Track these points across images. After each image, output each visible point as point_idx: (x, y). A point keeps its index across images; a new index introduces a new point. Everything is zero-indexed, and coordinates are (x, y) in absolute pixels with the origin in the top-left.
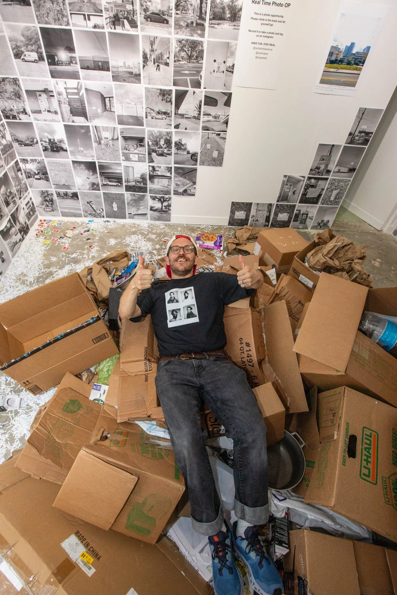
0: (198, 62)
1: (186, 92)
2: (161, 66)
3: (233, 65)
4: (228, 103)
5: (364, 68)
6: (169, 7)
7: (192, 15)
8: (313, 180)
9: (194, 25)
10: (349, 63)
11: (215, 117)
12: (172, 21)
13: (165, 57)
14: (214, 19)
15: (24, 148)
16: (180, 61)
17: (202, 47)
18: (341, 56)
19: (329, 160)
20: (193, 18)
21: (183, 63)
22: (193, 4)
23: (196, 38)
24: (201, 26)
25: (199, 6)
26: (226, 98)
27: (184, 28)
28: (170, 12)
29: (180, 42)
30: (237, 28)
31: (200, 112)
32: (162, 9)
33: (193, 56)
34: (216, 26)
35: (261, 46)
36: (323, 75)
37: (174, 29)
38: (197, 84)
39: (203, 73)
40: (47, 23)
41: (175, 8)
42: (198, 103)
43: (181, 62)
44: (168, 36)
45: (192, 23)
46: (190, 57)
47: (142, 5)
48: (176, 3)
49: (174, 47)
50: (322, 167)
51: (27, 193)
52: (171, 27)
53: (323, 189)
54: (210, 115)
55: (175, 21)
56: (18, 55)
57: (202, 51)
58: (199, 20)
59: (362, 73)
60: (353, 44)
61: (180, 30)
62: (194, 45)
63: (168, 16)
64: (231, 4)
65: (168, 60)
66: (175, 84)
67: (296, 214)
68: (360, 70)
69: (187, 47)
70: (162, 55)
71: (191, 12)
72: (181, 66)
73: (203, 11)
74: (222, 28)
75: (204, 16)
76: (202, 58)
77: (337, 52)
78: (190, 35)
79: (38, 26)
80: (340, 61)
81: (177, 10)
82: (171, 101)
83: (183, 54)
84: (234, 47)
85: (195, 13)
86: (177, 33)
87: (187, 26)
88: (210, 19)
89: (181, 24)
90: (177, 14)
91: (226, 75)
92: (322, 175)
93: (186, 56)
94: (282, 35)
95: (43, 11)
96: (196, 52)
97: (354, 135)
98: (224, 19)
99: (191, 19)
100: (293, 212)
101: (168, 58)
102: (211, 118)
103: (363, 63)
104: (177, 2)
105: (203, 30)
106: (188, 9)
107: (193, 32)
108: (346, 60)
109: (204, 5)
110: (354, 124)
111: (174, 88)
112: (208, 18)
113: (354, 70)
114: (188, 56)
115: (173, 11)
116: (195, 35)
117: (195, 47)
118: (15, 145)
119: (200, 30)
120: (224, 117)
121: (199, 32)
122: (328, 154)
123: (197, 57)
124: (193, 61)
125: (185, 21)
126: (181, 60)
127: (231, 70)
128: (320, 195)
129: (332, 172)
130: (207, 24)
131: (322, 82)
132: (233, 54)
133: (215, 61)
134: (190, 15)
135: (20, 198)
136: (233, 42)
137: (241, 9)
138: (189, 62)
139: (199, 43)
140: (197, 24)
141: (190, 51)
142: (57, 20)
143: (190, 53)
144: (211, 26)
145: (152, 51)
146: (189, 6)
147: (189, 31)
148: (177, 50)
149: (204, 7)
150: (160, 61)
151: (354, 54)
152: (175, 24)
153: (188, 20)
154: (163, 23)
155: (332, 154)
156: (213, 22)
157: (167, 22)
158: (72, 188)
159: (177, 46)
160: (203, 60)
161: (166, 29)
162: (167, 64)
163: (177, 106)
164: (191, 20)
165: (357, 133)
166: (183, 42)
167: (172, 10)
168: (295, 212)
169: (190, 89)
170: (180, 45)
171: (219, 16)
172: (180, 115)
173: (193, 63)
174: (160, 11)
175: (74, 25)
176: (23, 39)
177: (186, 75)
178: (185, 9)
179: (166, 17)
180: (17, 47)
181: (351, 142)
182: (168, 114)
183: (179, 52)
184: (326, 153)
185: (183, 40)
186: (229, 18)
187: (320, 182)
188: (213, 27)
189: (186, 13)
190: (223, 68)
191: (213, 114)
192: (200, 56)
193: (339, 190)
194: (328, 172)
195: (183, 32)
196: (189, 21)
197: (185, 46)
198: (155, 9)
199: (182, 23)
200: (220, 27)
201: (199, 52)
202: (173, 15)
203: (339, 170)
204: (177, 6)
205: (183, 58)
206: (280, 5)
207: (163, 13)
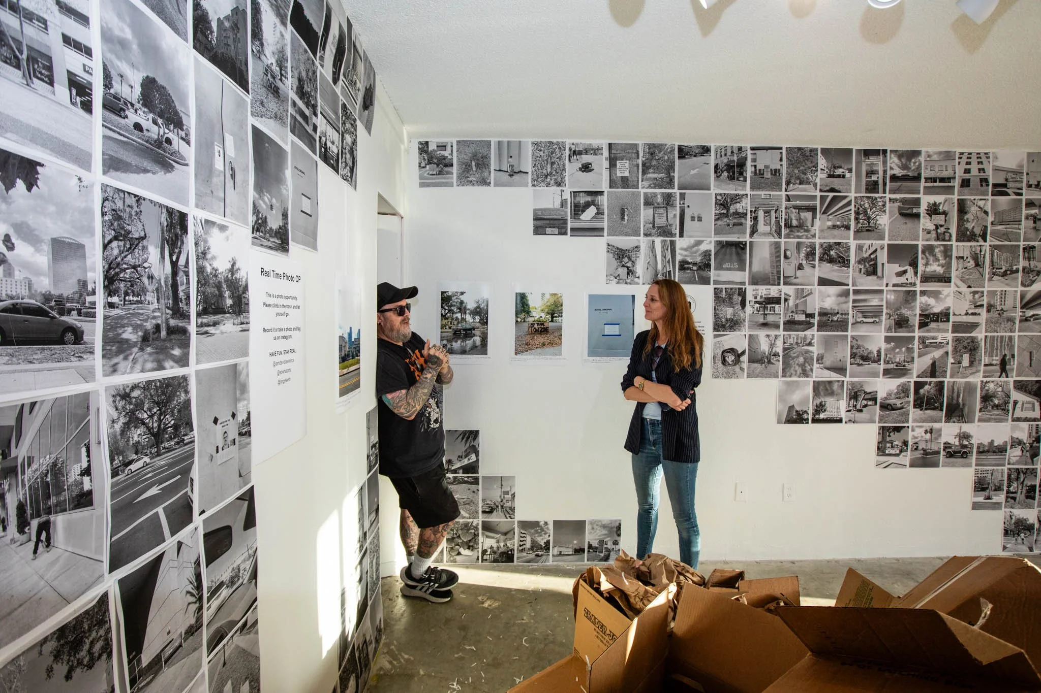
0: (181, 442)
2: (60, 521)
3: (249, 415)
6: (83, 284)
7: (156, 305)
9: (163, 333)
11: (232, 581)
12: (95, 332)
13: (73, 473)
14: (205, 311)
16: (130, 463)
17: (187, 392)
18: (347, 349)
20: (157, 314)
21: (139, 464)
22: (156, 275)
23: (172, 371)
25: (170, 283)
26: (245, 506)
27: (135, 350)
28: (89, 299)
29: (125, 396)
30: (245, 327)
31: (200, 599)
32: (55, 292)
33: (165, 429)
34: (211, 330)
37: (104, 356)
39: (195, 470)
41: (105, 287)
42: (191, 573)
43: (133, 467)
44: (83, 387)
45: (157, 328)
46: (157, 437)
48: (107, 272)
49: (107, 420)
52: (92, 353)
54: (221, 584)
55: (105, 331)
57: (188, 404)
58: (173, 318)
61: (121, 357)
62: (165, 395)
63: (79, 314)
64: (229, 276)
65: (86, 479)
66: (116, 563)
69: (146, 407)
70: (56, 470)
71: (151, 297)
72: (135, 481)
73: (181, 294)
74: (222, 333)
75: (185, 308)
76: (189, 425)
77: (344, 344)
78: (155, 365)
80: (347, 356)
81: (110, 295)
82: (109, 645)
83: (137, 435)
84: (244, 372)
85: (162, 301)
86: (114, 370)
87: (145, 339)
88: (199, 315)
89: (125, 336)
90: (111, 305)
91: (240, 447)
93: (145, 439)
94: (299, 329)
96: (173, 415)
98: (224, 311)
99: (154, 318)
101: (87, 472)
102: (223, 594)
104: (110, 268)
105: (185, 345)
106: (144, 291)
107: (161, 357)
109: (181, 278)
111: (114, 581)
112: (193, 310)
114: (153, 434)
115: (100, 298)
116: (168, 364)
117: (169, 399)
119: (180, 347)
120: (248, 564)
121: (177, 352)
123: (176, 427)
124: (167, 445)
125: (136, 328)
126: (134, 457)
127: (246, 429)
130: (192, 328)
132: (245, 388)
133: (216, 421)
134: (151, 307)
136: (242, 362)
137: (247, 288)
138: (158, 454)
139: (179, 384)
140: (171, 331)
141: (156, 418)
143: (155, 425)
144: (202, 329)
146: (145, 280)
147: (150, 354)
148: (118, 427)
149: (182, 284)
150: (53, 500)
152: (106, 341)
153: (146, 320)
154: (61, 341)
156: (205, 320)
157: (78, 336)
159: (115, 415)
160: (192, 430)
161: (75, 363)
164: (154, 322)
166: (136, 393)
167: (94, 293)
169: (169, 544)
170: (124, 408)
171: (214, 304)
172: (148, 668)
173: (170, 450)
174: (47, 298)
177: (154, 501)
178: (136, 289)
179: (72, 319)
183: (123, 432)
185: (134, 387)
186: (231, 306)
188: (206, 333)
189: (140, 302)
190: (233, 430)
192: (184, 420)
195: (135, 361)
196: (149, 325)
197: (139, 405)
198: (24, 292)
199: (129, 334)
200: (218, 332)
201: (179, 411)
202: (100, 311)
204: (110, 281)
205: (138, 449)
206: (291, 278)
207: (61, 306)
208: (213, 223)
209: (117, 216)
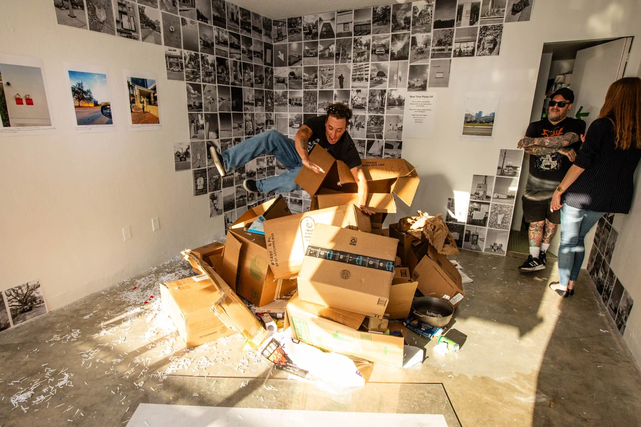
0: (380, 126)
1: (374, 141)
2: (360, 128)
3: (402, 126)
4: (400, 147)
5: (494, 124)
6: (365, 102)
7: (378, 104)
8: (475, 204)
10: (481, 122)
11: (392, 156)
12: (367, 108)
13: (362, 124)
14: (389, 105)
15: (280, 170)
17: (383, 118)
18: (474, 119)
19: (486, 188)
20: (378, 106)
21: (372, 126)
22: (378, 100)
23: (379, 114)
24: (383, 110)
25: (381, 101)
26: (399, 144)
29: (371, 117)
30: (403, 109)
31: (382, 152)
33: (378, 123)
34: (390, 108)
35: (418, 116)
36: (464, 130)
37: (368, 111)
38: (380, 137)
39: (384, 131)
40: (307, 112)
41: (368, 102)
42: (381, 147)
44: (365, 114)
45: (378, 108)
46: (376, 124)
47: (352, 102)
49: (367, 119)
50: (481, 193)
51: (273, 196)
52: (366, 110)
53: (487, 213)
54: (388, 154)
56: (290, 126)
57: (383, 120)
58: (381, 106)
59: (493, 127)
60: (481, 113)
61: (371, 111)
62: (378, 118)
64: (399, 98)
66: (367, 137)
67: (466, 234)
68: (492, 126)
70: (360, 123)
72: (371, 128)
73: (383, 103)
75: (384, 105)
76: (383, 124)
77: (470, 117)
78: (376, 113)
79: (303, 113)
80: (474, 121)
82: (364, 146)
83: (372, 122)
84: (402, 118)
86: (369, 113)
87: (375, 109)
90: (370, 105)
91: (398, 132)
92: (483, 200)
93: (374, 123)
94: (430, 110)
95: (307, 108)
96: (380, 121)
97: (502, 168)
98: (395, 105)
100: (463, 232)
102: (389, 156)
103: (493, 121)
106: (375, 102)
107: (378, 112)
108: (478, 121)
109: (383, 100)
110: (500, 161)
111: (366, 139)
112: (386, 105)
113: (486, 126)
115: (368, 104)
117: (379, 119)
118: (277, 168)
120: (398, 156)
121: (381, 112)
122: (484, 183)
123: (380, 123)
127: (401, 129)
128: (486, 218)
129: (492, 198)
130: (385, 108)
131: (464, 134)
132: (401, 121)
134: (376, 105)
135: (268, 197)
136: (400, 115)
137: (404, 100)
138: (376, 126)
139: (381, 117)
140: (380, 108)
141: (376, 121)
142: (312, 111)
144: (387, 108)
145: (356, 121)
147: (376, 111)
148: (369, 120)
151: (484, 117)
152: (369, 109)
153: (375, 107)
155: (487, 183)
157: (364, 108)
158: (300, 197)
161: (364, 111)
162: (363, 127)
163: (368, 149)
165: (504, 167)
168: (465, 232)
169: (376, 140)
171: (392, 104)
172: (370, 154)
173: (378, 126)
175: (319, 112)
176: (295, 119)
177: (374, 132)
179: (364, 106)
180: (292, 122)
181: (502, 174)
182: (363, 153)
184: (482, 182)
186: (398, 104)
187: (482, 206)
189: (374, 104)
190: (396, 128)
191: (391, 153)
192: (382, 122)
193: (504, 214)
194: (488, 198)
195: (373, 112)
197: (373, 118)
198: (358, 104)
199: (372, 108)
200: (393, 109)
202: (367, 106)
203: (498, 196)
204: (370, 102)
205: (372, 124)
206: (425, 97)
207: (362, 105)
208: (393, 90)
209: (371, 93)
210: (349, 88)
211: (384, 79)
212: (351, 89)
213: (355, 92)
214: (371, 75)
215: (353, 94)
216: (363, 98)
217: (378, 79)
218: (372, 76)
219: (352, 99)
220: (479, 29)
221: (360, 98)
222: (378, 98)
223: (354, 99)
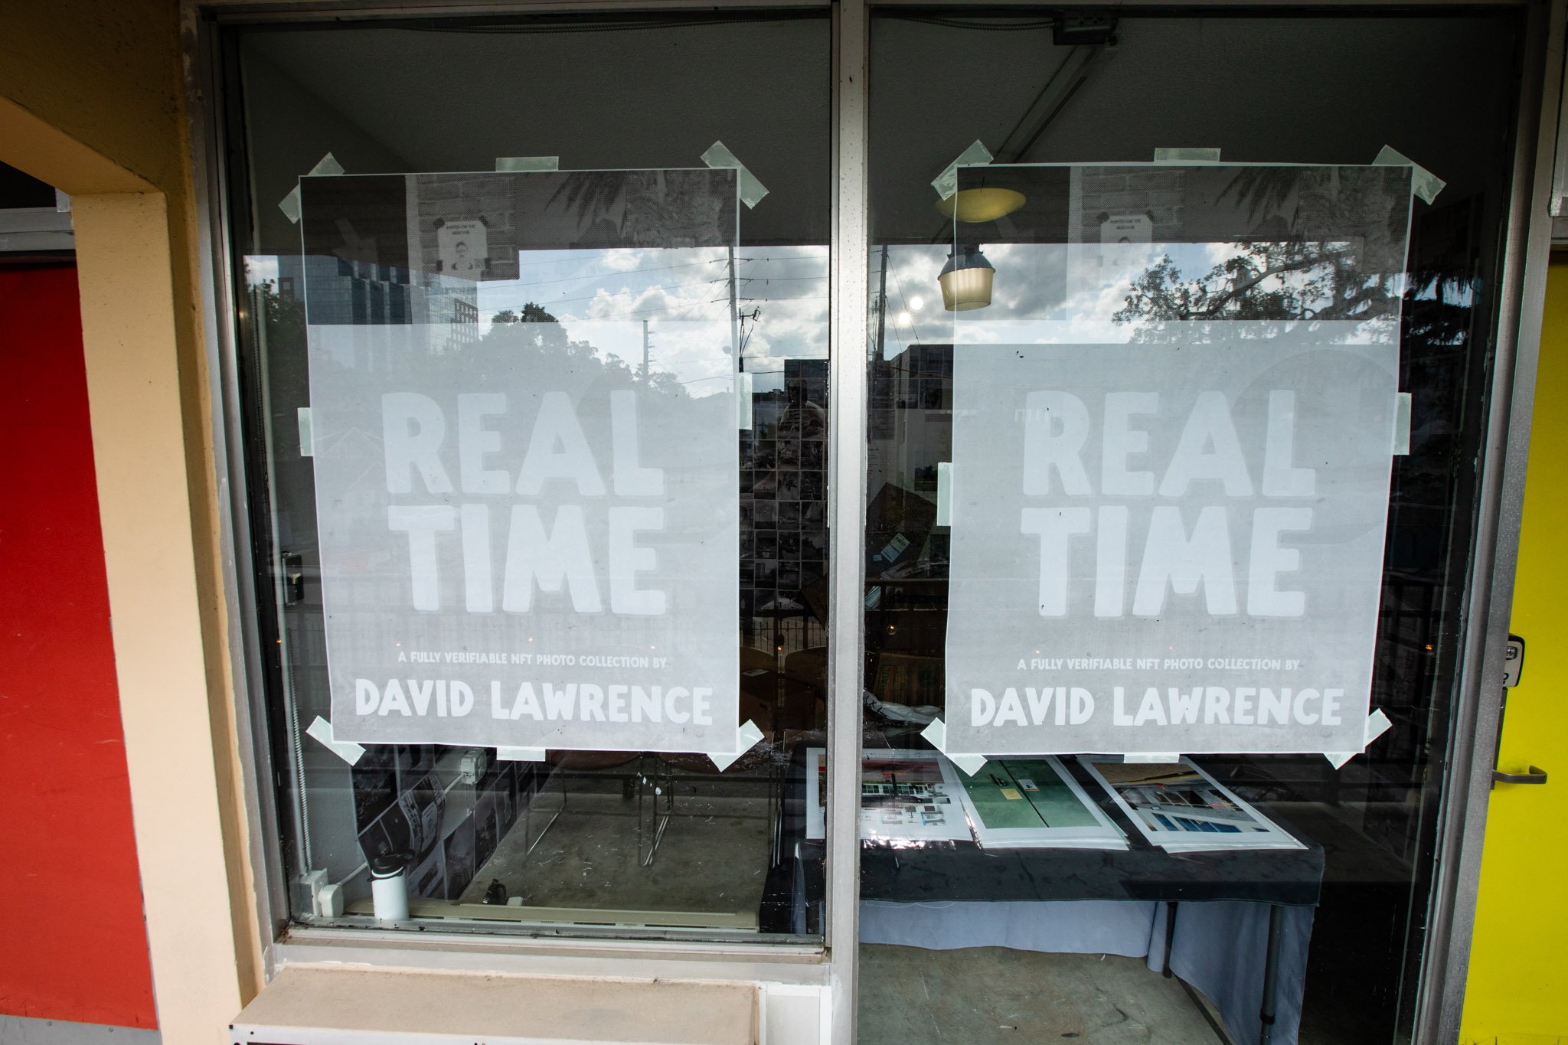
210: (774, 438)
211: (819, 428)
212: (777, 439)
213: (783, 444)
214: (803, 424)
215: (779, 446)
216: (793, 451)
217: (812, 428)
218: (805, 425)
219: (779, 453)
220: (919, 382)
221: (789, 450)
222: (813, 451)
223: (782, 452)
